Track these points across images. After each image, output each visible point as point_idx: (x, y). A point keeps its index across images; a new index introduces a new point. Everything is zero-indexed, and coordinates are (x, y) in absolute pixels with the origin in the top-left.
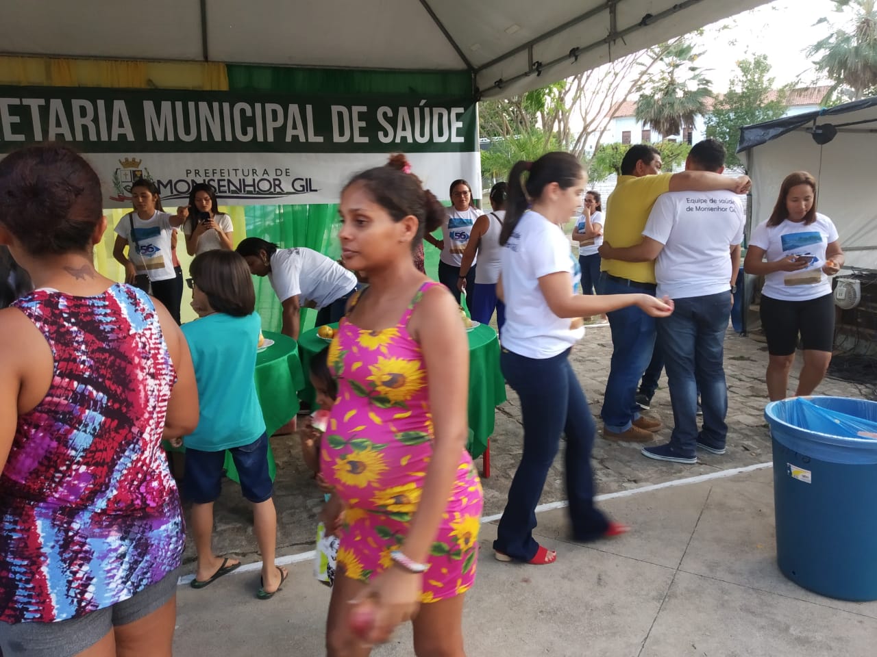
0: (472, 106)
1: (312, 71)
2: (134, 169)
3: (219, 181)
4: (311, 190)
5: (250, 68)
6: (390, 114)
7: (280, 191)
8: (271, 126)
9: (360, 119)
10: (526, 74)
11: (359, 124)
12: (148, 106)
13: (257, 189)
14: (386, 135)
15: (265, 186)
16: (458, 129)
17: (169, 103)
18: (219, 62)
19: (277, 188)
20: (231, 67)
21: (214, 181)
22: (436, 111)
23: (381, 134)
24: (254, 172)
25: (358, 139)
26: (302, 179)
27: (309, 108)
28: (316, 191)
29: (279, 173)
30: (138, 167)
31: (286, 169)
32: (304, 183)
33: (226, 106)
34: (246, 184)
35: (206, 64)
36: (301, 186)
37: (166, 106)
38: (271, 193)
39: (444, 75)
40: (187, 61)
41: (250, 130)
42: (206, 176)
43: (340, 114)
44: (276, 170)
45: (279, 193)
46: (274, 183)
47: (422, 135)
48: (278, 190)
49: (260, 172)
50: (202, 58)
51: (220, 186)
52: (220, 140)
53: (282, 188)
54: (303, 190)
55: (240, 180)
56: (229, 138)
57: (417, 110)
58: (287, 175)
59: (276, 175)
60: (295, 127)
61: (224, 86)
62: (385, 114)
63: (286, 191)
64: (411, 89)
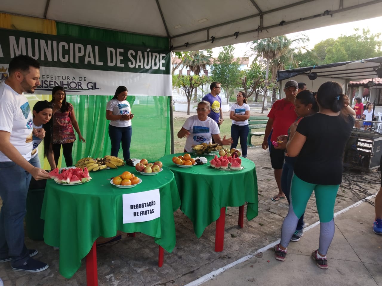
0: (169, 53)
1: (98, 30)
2: (3, 73)
3: (50, 81)
4: (96, 89)
5: (68, 25)
6: (134, 54)
7: (81, 88)
8: (78, 55)
9: (120, 55)
10: (205, 41)
11: (120, 58)
12: (12, 39)
13: (69, 87)
14: (132, 64)
15: (73, 85)
16: (163, 63)
17: (24, 39)
18: (52, 20)
19: (79, 86)
20: (58, 23)
21: (47, 81)
22: (154, 54)
23: (130, 63)
24: (68, 78)
25: (119, 65)
26: (92, 83)
27: (97, 48)
28: (98, 89)
29: (81, 79)
30: (5, 72)
31: (84, 78)
32: (93, 85)
33: (55, 43)
34: (64, 84)
35: (45, 20)
36: (91, 86)
37: (22, 40)
38: (77, 89)
39: (157, 38)
40: (35, 17)
41: (67, 56)
42: (43, 79)
43: (111, 52)
44: (79, 77)
45: (80, 89)
46: (78, 84)
47: (147, 65)
48: (80, 87)
49: (71, 79)
50: (42, 17)
51: (50, 84)
52: (51, 60)
53: (82, 87)
54: (92, 88)
55: (61, 82)
56: (56, 60)
57: (146, 53)
58: (84, 81)
59: (79, 80)
60: (89, 57)
61: (54, 33)
62: (132, 54)
63: (84, 88)
64: (143, 43)
